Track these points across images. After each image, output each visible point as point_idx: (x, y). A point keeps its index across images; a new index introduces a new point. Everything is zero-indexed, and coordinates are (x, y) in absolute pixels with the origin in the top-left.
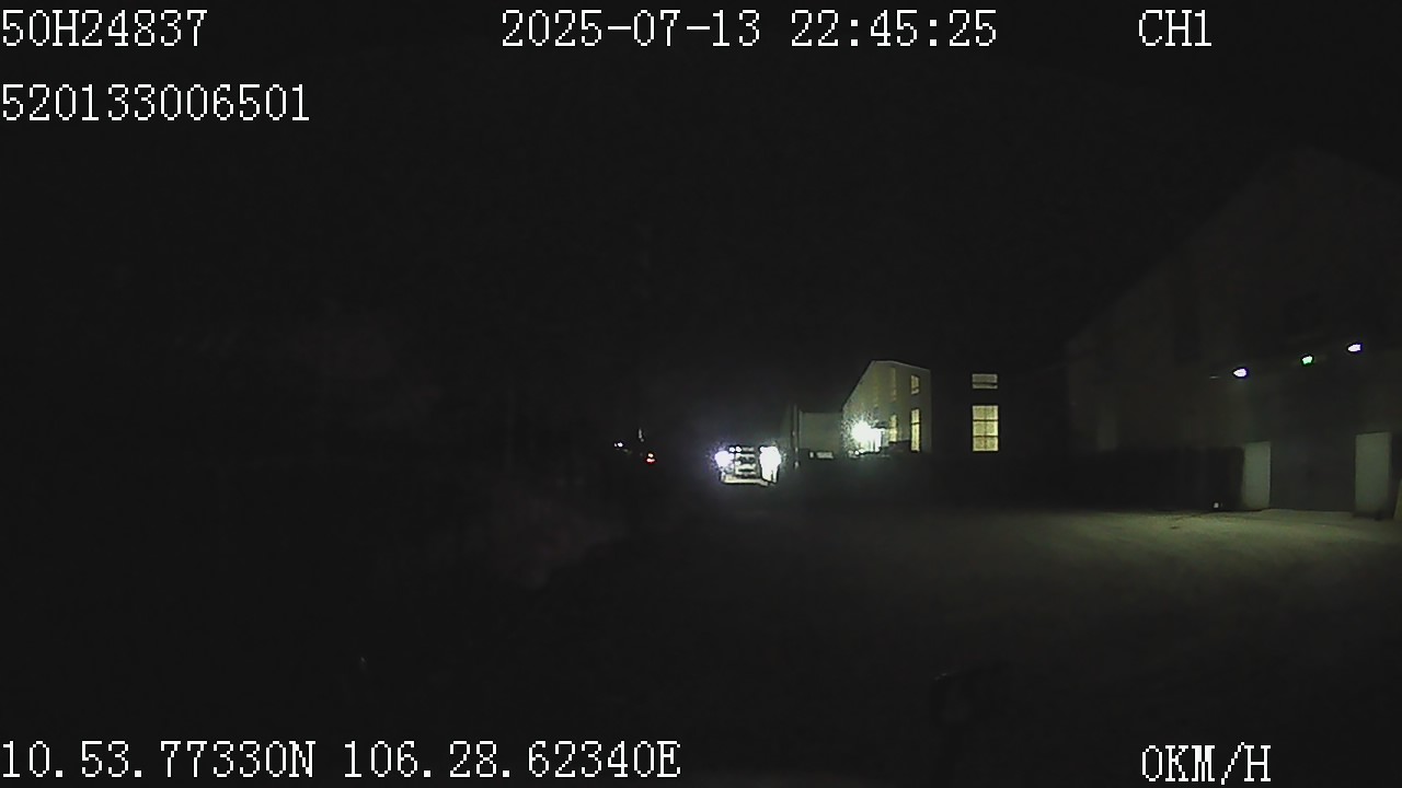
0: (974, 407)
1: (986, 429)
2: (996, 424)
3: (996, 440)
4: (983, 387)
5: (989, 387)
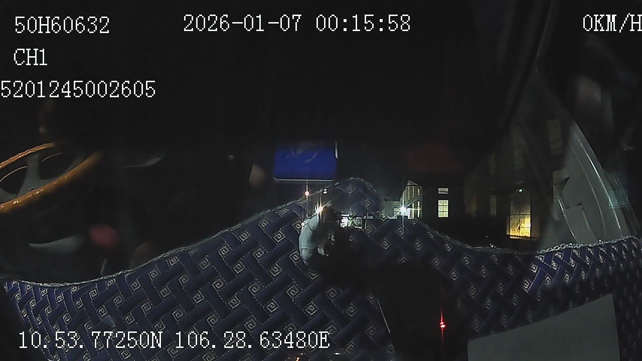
0: (439, 201)
1: (443, 209)
2: (447, 207)
3: (447, 213)
4: (442, 193)
5: (445, 193)
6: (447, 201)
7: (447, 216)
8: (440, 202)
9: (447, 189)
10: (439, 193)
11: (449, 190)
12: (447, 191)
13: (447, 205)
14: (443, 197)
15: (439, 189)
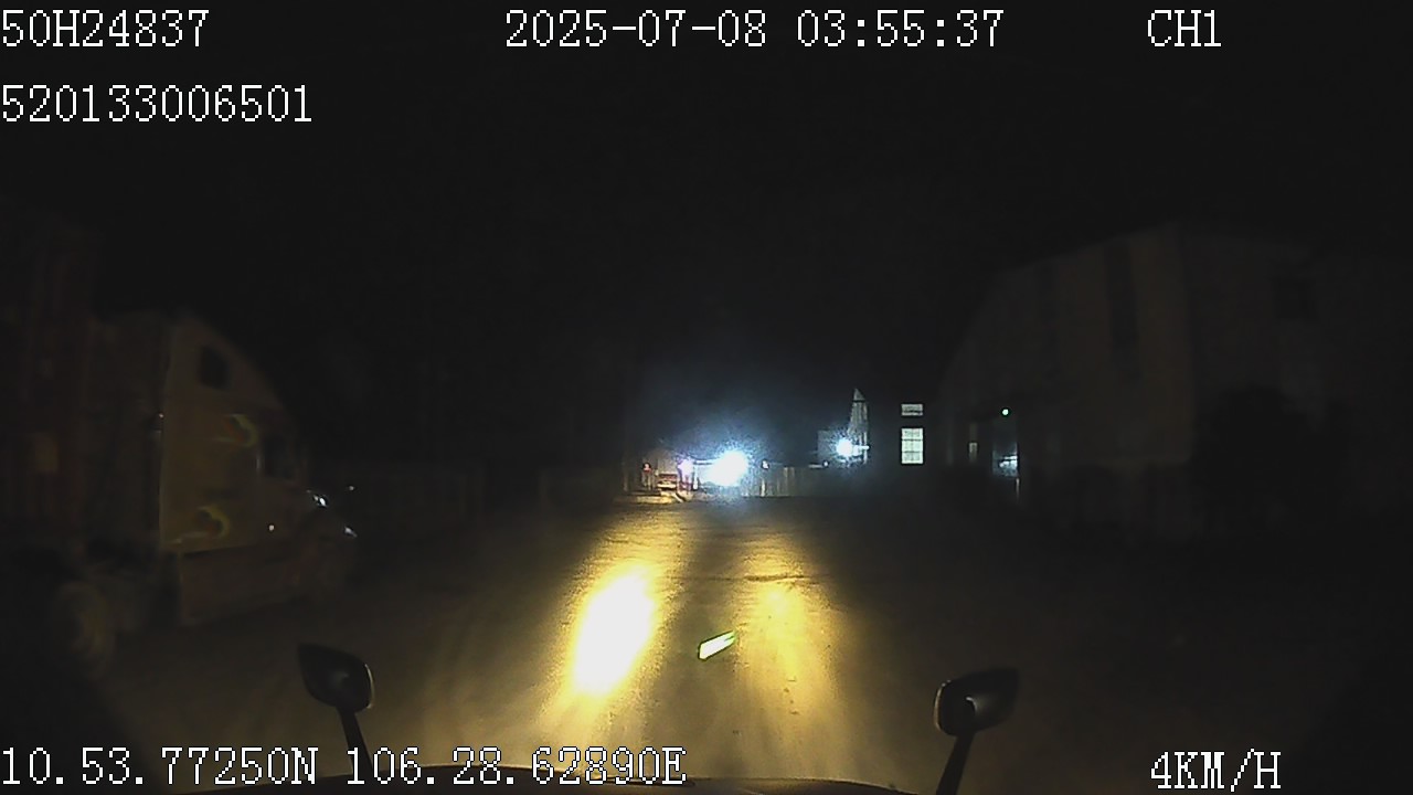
0: (903, 430)
1: (913, 446)
2: (921, 443)
3: (921, 455)
4: (910, 414)
5: (915, 414)
6: (921, 431)
7: (921, 461)
8: (906, 433)
9: (921, 406)
10: (904, 414)
11: (924, 407)
12: (921, 409)
13: (921, 437)
14: (912, 423)
15: (904, 406)
